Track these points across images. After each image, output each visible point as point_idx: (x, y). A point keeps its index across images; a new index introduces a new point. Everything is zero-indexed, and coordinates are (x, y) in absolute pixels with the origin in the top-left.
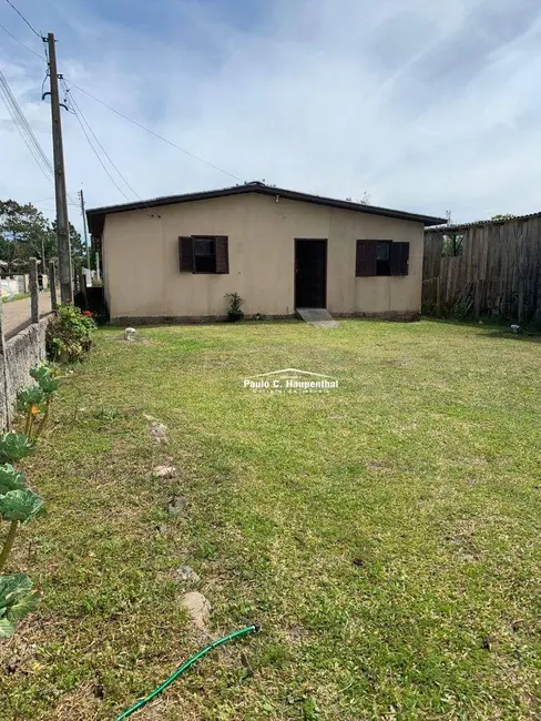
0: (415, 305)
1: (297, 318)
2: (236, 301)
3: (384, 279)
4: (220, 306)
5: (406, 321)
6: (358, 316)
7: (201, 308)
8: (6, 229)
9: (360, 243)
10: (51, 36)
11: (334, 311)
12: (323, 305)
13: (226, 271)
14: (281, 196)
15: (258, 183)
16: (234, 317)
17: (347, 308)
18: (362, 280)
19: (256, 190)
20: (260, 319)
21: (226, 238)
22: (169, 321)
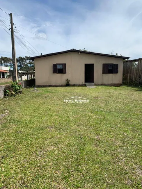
0: (121, 81)
1: (85, 85)
2: (68, 81)
3: (111, 74)
4: (64, 82)
5: (118, 86)
6: (103, 85)
7: (59, 83)
8: (29, 63)
9: (103, 64)
10: (11, 14)
11: (96, 83)
12: (93, 82)
13: (66, 73)
14: (81, 52)
15: (74, 49)
16: (68, 85)
17: (100, 83)
18: (104, 75)
19: (73, 51)
20: (75, 85)
21: (66, 64)
22: (50, 86)
